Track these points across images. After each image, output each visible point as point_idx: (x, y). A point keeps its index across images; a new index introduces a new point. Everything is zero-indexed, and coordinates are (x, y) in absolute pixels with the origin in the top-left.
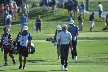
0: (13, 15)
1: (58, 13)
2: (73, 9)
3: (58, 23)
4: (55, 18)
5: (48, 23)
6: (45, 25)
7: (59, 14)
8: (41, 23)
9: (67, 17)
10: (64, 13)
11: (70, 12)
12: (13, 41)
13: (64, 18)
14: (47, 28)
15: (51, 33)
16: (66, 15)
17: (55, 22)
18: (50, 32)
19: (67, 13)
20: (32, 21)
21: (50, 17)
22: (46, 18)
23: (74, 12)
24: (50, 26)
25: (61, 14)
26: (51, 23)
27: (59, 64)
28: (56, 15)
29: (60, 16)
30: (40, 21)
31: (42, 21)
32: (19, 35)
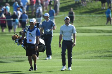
0: (45, 8)
1: (91, 5)
2: (107, 2)
3: (91, 16)
4: (88, 10)
5: (80, 15)
6: (78, 18)
7: (93, 7)
8: (74, 15)
9: (100, 10)
10: (97, 5)
11: (103, 4)
12: (19, 38)
13: (97, 11)
14: (79, 20)
15: (84, 26)
16: (99, 8)
17: (88, 15)
18: (82, 25)
19: (101, 6)
20: (64, 14)
21: (82, 9)
22: (78, 11)
23: (108, 4)
24: (83, 19)
25: (94, 6)
26: (84, 16)
27: (92, 58)
28: (89, 7)
29: (93, 8)
30: (72, 13)
31: (75, 14)
32: (26, 31)
